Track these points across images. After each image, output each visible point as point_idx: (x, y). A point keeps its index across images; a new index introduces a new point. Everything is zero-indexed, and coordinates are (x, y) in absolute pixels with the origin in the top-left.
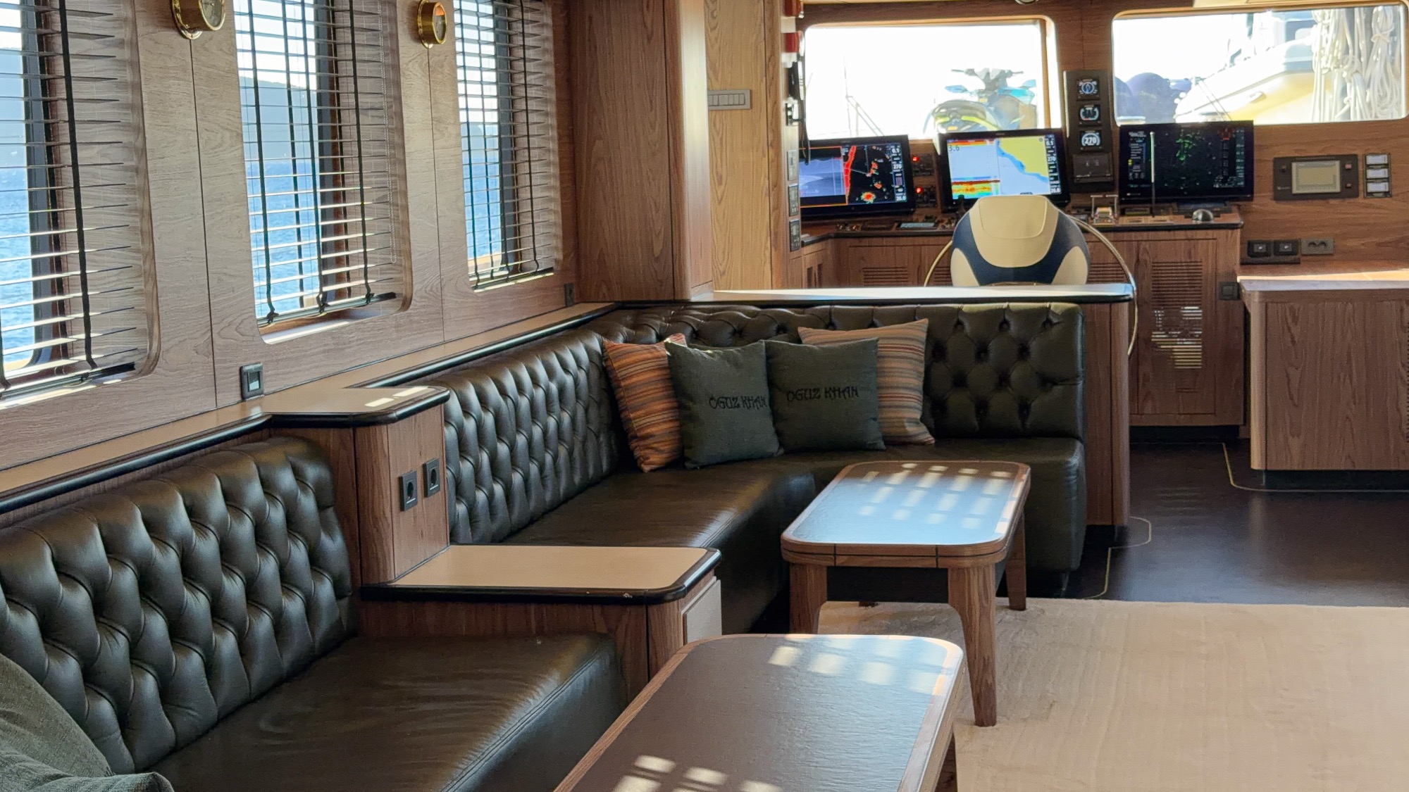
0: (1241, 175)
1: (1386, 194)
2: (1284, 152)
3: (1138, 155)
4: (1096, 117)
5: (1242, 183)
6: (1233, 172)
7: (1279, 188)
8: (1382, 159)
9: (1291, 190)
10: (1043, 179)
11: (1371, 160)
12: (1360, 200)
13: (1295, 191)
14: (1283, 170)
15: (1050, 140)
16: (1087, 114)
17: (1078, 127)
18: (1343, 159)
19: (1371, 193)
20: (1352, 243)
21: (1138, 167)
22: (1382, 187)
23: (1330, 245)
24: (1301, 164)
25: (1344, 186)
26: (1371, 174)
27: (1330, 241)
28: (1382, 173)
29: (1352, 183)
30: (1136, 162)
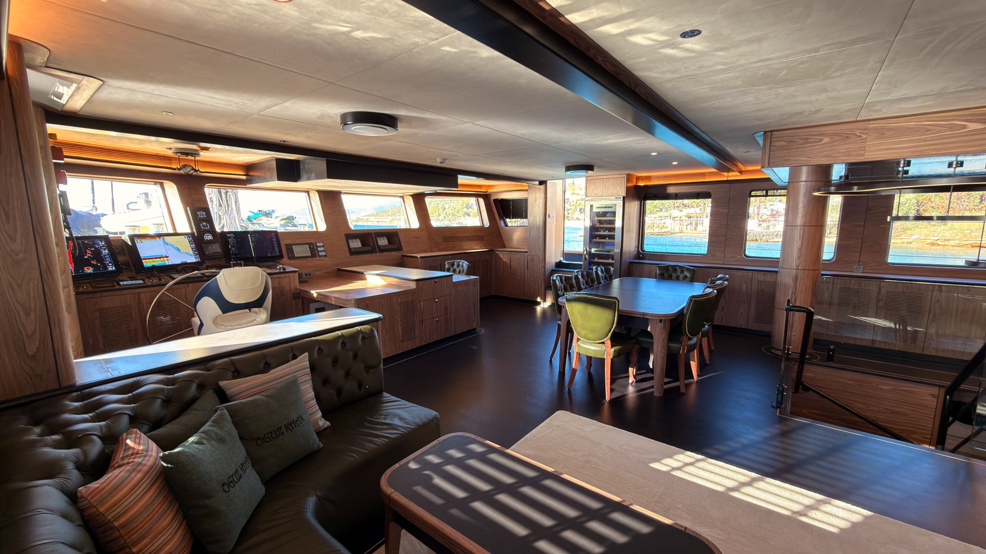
0: (277, 251)
1: (325, 256)
2: (289, 242)
3: (233, 244)
4: (209, 228)
5: (278, 254)
6: (274, 250)
7: (290, 255)
8: (321, 244)
9: (294, 255)
10: (190, 255)
11: (318, 244)
12: (317, 258)
13: (296, 256)
14: (289, 248)
15: (190, 237)
16: (204, 226)
17: (201, 232)
18: (310, 244)
19: (320, 256)
20: (318, 273)
21: (234, 248)
22: (324, 253)
23: (312, 274)
24: (296, 246)
25: (312, 254)
26: (319, 249)
27: (311, 273)
28: (322, 249)
29: (314, 253)
30: (232, 246)
